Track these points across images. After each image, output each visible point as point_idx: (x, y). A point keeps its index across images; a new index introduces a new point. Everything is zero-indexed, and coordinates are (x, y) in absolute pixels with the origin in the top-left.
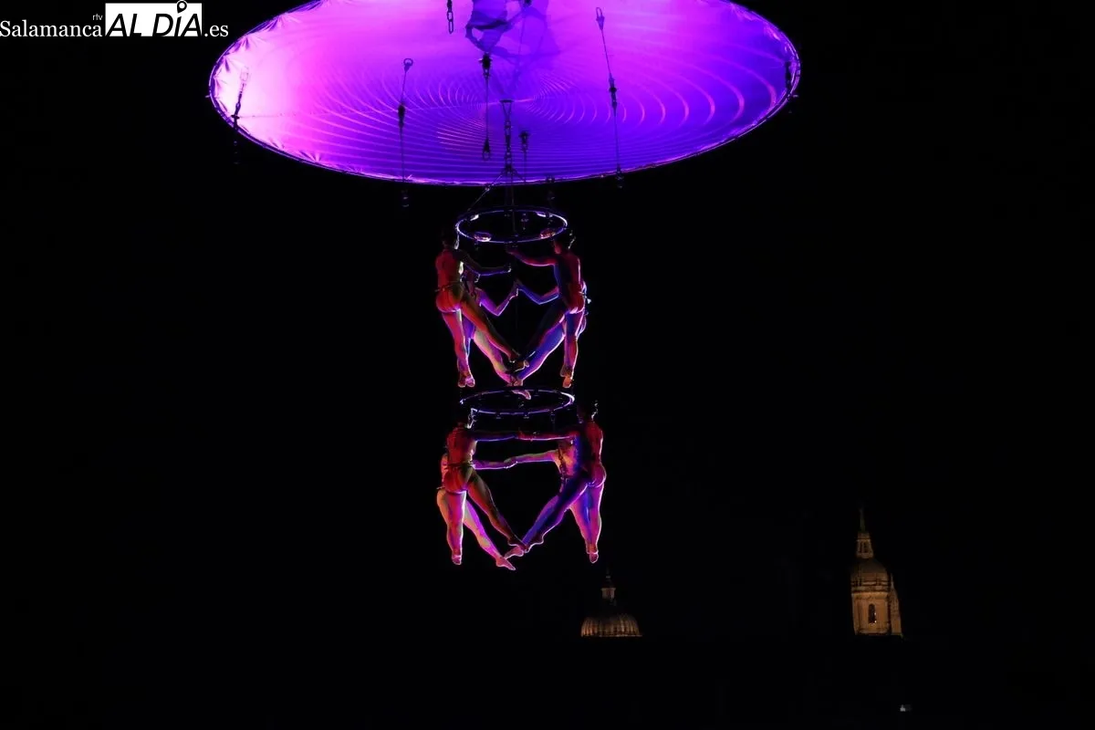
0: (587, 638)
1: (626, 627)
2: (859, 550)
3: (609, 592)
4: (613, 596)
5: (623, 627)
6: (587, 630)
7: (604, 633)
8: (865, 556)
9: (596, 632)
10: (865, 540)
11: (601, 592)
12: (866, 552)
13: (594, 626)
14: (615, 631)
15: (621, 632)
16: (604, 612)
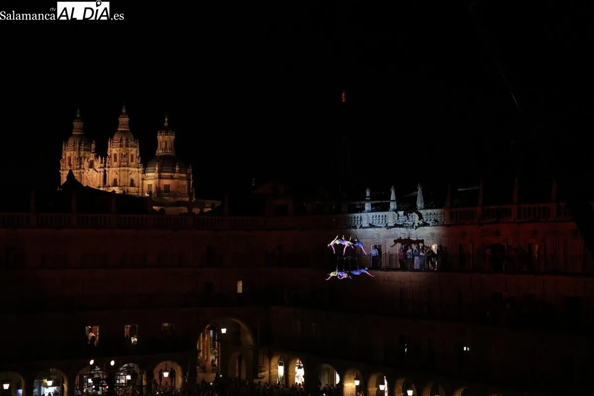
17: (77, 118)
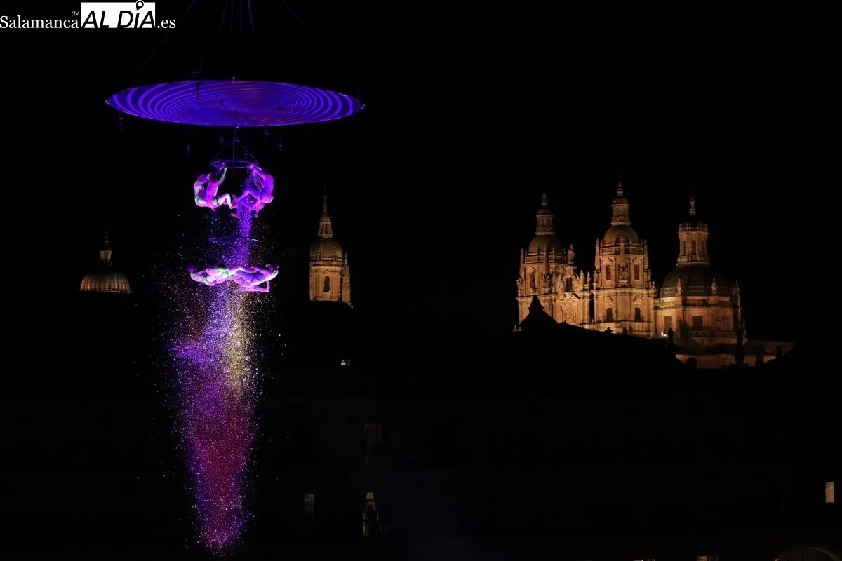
0: (85, 292)
1: (119, 285)
2: (320, 229)
3: (106, 255)
4: (109, 258)
5: (116, 285)
6: (85, 286)
7: (100, 289)
8: (325, 235)
9: (93, 287)
10: (326, 222)
11: (100, 254)
12: (326, 232)
13: (91, 283)
14: (110, 288)
15: (114, 289)
16: (101, 271)
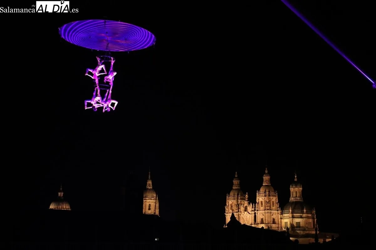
0: (52, 209)
1: (66, 207)
2: (147, 185)
3: (60, 194)
4: (62, 195)
5: (65, 206)
6: (52, 206)
7: (58, 208)
8: (149, 188)
9: (55, 207)
10: (150, 182)
11: (58, 194)
12: (150, 186)
13: (54, 205)
14: (62, 208)
15: (64, 208)
16: (58, 200)
17: (235, 177)
